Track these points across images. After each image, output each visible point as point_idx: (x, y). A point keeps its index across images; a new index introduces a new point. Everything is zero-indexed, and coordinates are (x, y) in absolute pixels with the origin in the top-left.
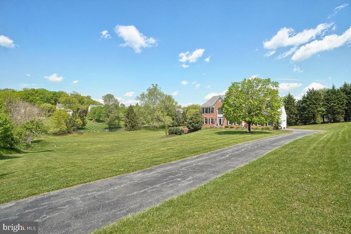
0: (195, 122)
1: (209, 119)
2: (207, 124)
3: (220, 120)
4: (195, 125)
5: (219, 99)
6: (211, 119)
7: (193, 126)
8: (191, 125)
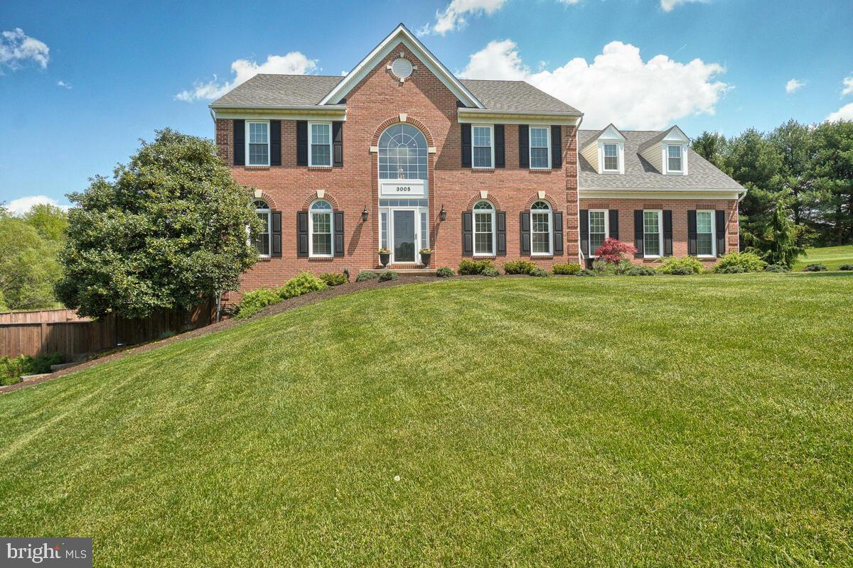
0: (189, 231)
1: (302, 217)
2: (277, 253)
3: (404, 221)
4: (187, 261)
5: (393, 56)
6: (315, 216)
7: (158, 273)
8: (139, 260)
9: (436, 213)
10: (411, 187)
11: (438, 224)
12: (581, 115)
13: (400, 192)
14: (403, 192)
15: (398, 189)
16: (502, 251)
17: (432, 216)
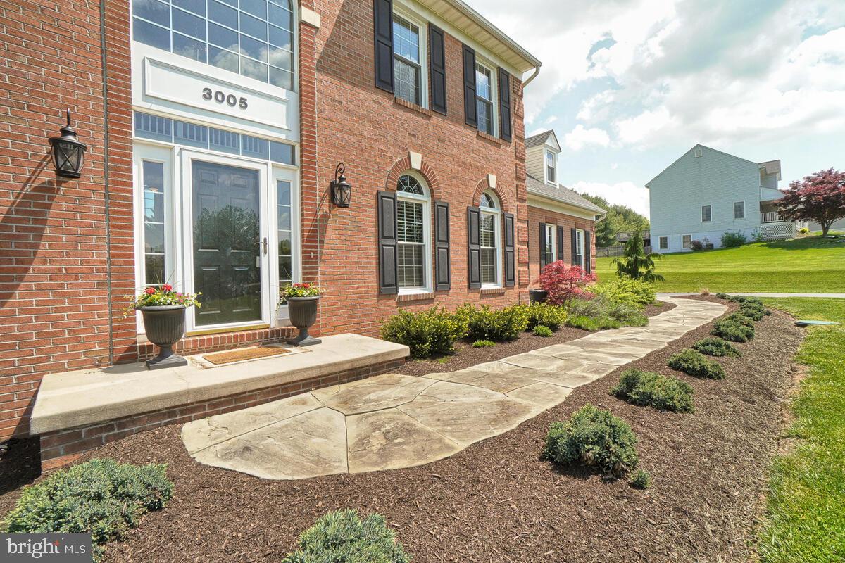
9: (322, 185)
10: (251, 99)
11: (326, 216)
12: (537, 65)
13: (212, 105)
14: (224, 108)
15: (208, 95)
16: (443, 284)
17: (307, 192)
